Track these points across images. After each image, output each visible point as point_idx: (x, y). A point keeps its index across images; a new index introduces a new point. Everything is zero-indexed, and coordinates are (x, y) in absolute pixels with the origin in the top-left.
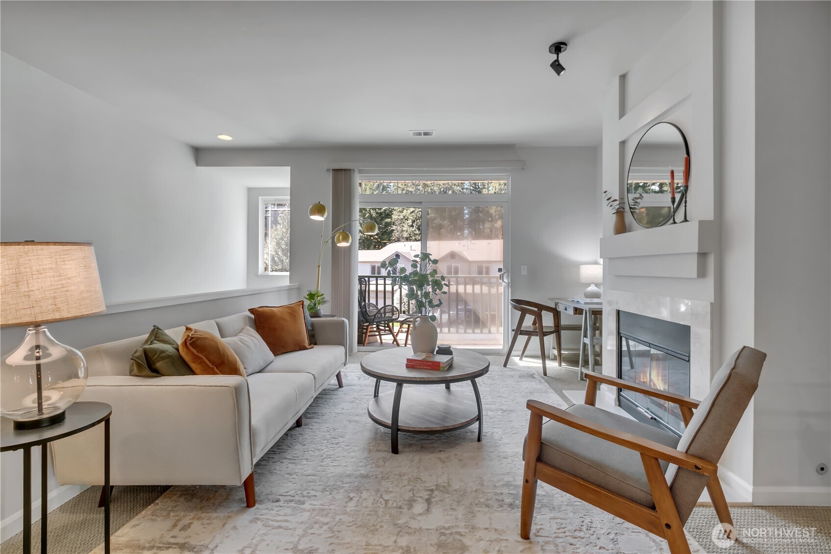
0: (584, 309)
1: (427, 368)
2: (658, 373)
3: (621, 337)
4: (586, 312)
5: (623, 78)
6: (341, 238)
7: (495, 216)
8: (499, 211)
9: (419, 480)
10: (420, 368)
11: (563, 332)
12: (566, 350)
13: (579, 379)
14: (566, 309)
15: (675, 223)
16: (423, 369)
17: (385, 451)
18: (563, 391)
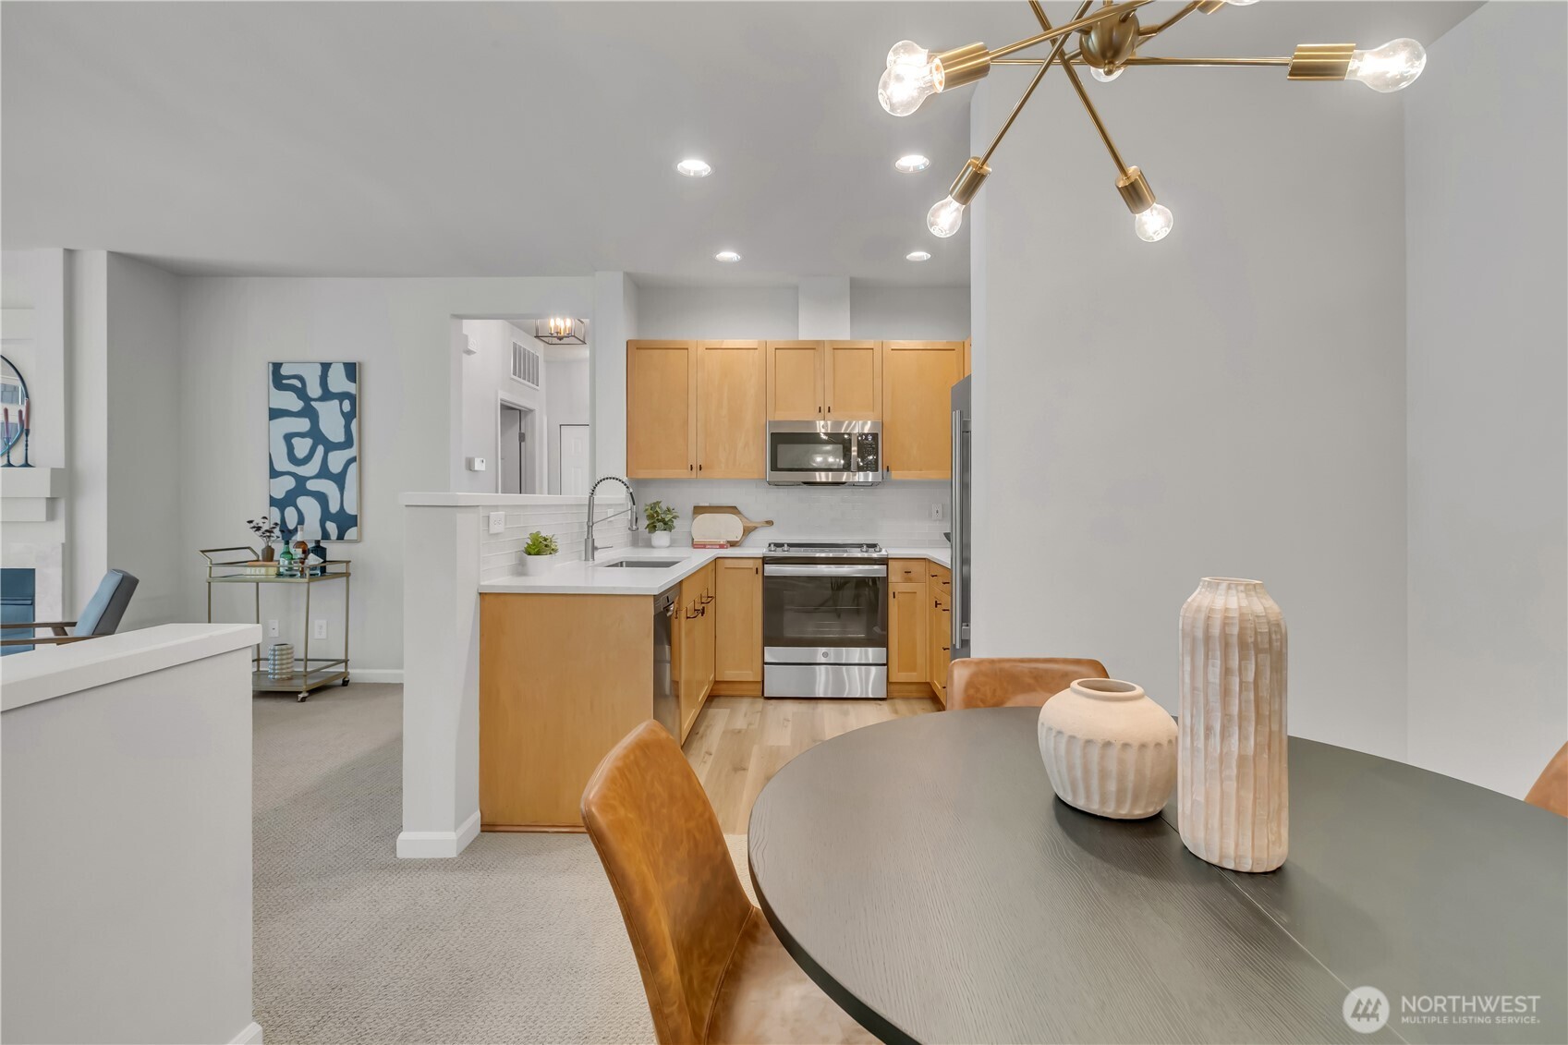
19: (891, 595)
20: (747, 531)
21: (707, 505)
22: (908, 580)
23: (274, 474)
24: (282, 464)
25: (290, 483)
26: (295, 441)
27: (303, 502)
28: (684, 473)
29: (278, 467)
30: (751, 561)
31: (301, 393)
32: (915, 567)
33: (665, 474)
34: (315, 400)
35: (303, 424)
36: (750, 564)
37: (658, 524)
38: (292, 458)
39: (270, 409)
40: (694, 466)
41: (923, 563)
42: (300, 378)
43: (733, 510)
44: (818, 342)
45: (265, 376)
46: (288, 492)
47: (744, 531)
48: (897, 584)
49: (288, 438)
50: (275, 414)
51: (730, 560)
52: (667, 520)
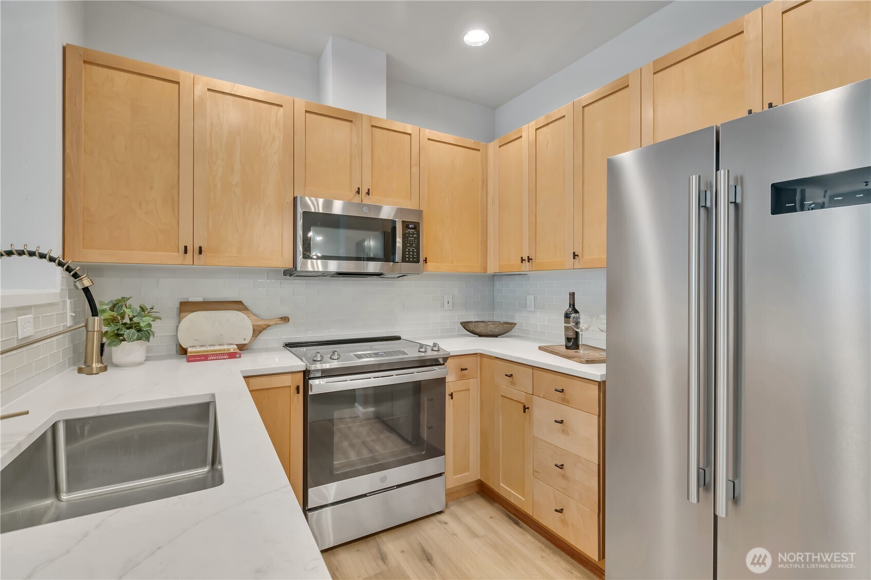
19: (448, 397)
20: (257, 331)
21: (201, 299)
22: (462, 378)
28: (174, 258)
30: (289, 377)
32: (466, 363)
33: (138, 257)
36: (287, 381)
37: (126, 333)
40: (190, 249)
41: (474, 358)
43: (238, 305)
44: (354, 114)
47: (254, 330)
48: (452, 383)
51: (258, 379)
52: (142, 325)
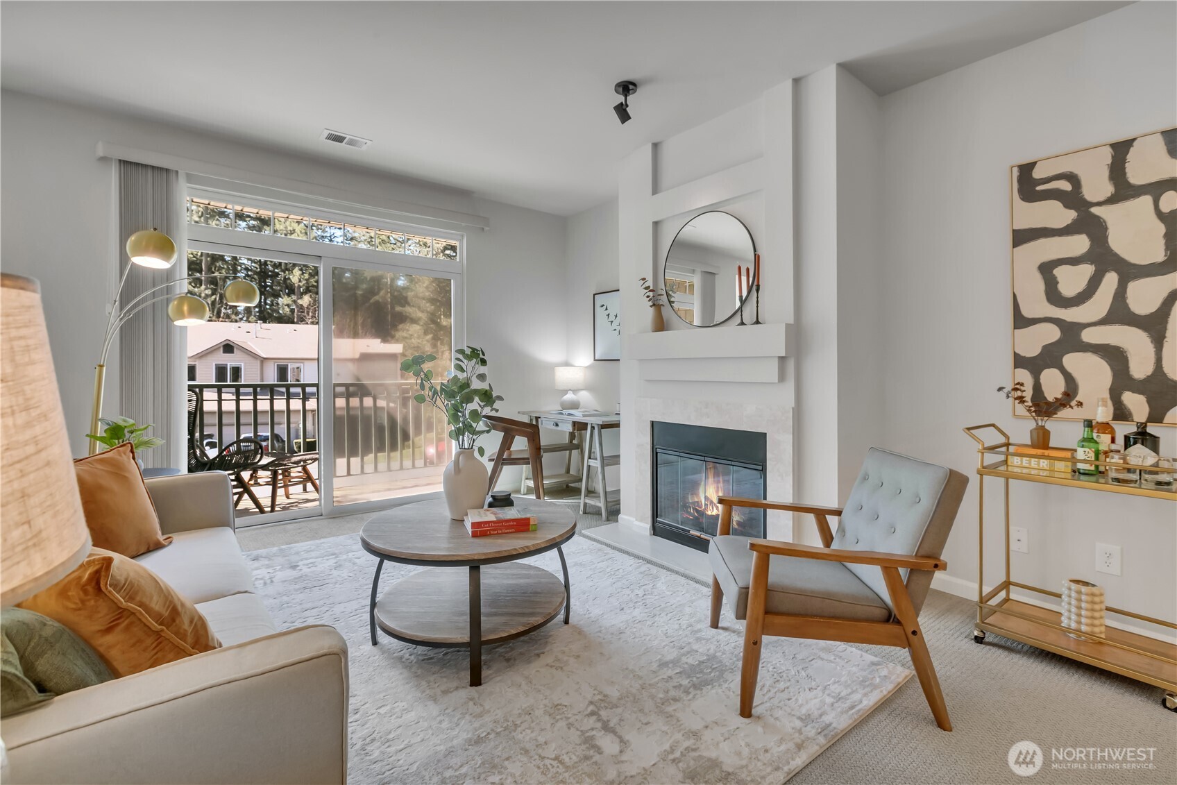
0: (589, 422)
1: (509, 531)
2: (718, 488)
3: (657, 453)
4: (593, 428)
5: (656, 146)
6: (185, 308)
7: (299, 287)
8: (306, 280)
9: (560, 707)
10: (498, 534)
11: (546, 457)
12: (549, 477)
13: (581, 513)
14: (557, 425)
15: (742, 323)
16: (502, 533)
17: (457, 688)
18: (583, 531)
23: (1021, 321)
24: (1036, 305)
25: (1052, 334)
26: (1060, 272)
27: (1072, 361)
29: (1027, 312)
31: (1073, 199)
34: (1099, 204)
35: (1080, 244)
38: (1053, 296)
39: (1013, 230)
42: (1072, 178)
45: (1007, 184)
46: (1045, 348)
49: (1047, 269)
50: (1021, 237)
